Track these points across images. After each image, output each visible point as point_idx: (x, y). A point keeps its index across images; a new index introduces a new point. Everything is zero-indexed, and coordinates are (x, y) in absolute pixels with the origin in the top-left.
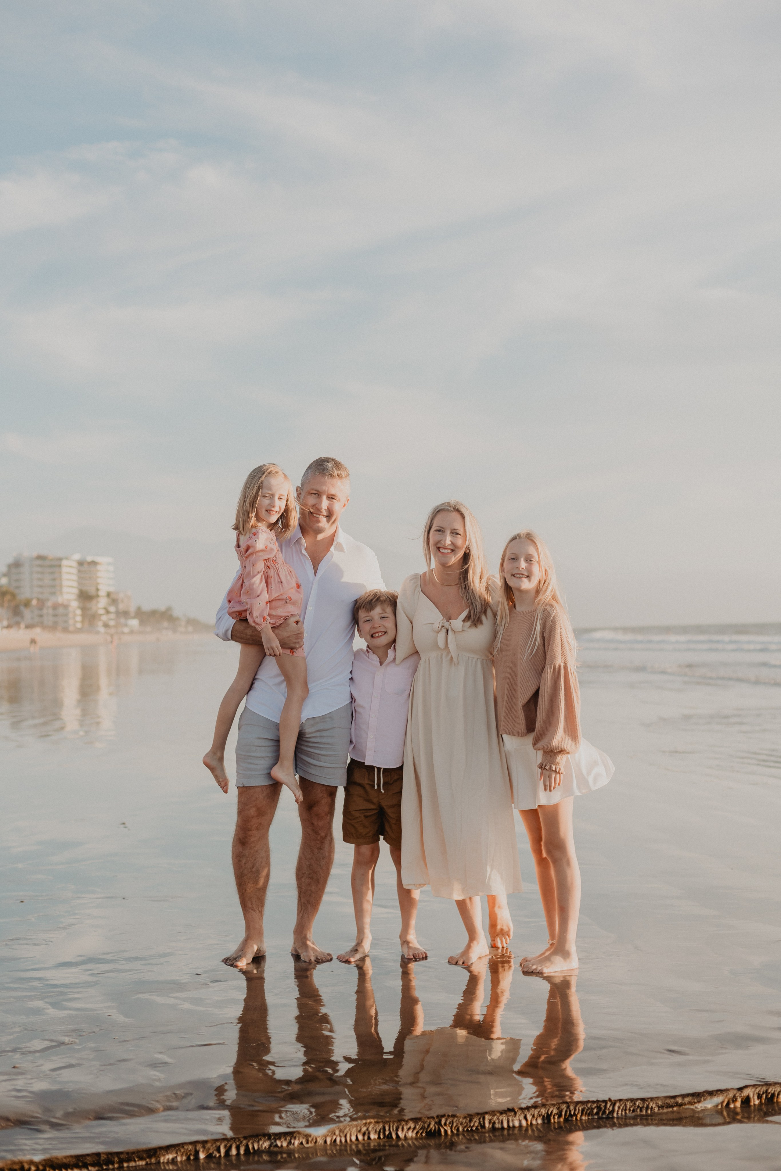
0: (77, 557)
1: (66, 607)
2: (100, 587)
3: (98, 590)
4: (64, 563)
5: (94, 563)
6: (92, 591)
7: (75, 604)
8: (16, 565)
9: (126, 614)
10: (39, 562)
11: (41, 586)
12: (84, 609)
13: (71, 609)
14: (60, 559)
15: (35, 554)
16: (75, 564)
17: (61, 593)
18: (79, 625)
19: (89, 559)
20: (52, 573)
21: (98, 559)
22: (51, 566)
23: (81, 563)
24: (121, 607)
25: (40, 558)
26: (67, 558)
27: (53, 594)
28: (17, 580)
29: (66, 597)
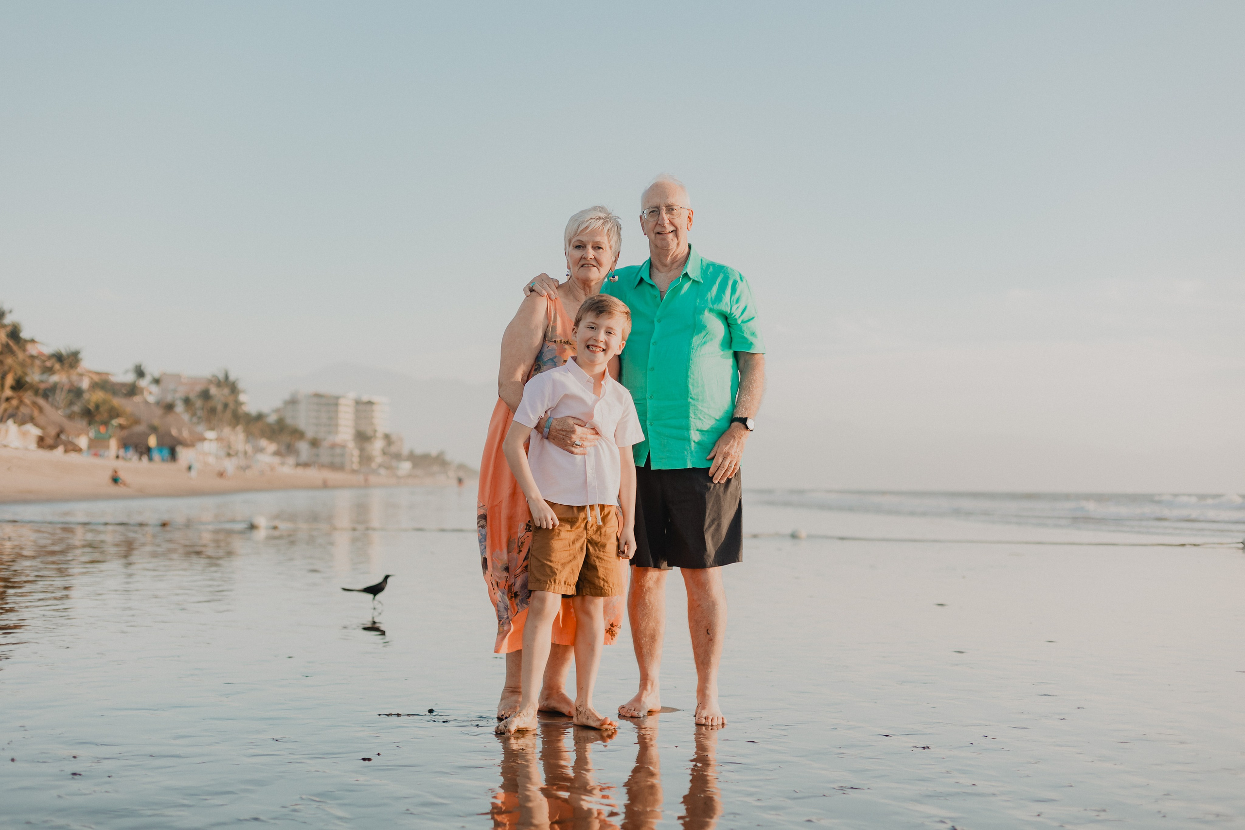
0: (352, 395)
1: (343, 447)
2: (377, 428)
3: (375, 431)
4: (342, 401)
5: (370, 403)
6: (369, 432)
7: (351, 445)
8: (293, 402)
9: (398, 457)
10: (316, 400)
11: (317, 424)
12: (362, 450)
13: (348, 450)
14: (338, 398)
15: (312, 392)
16: (351, 403)
17: (336, 433)
18: (355, 466)
19: (366, 398)
20: (328, 412)
22: (328, 405)
23: (358, 403)
24: (393, 449)
25: (317, 396)
26: (344, 397)
27: (331, 432)
28: (295, 414)
29: (343, 437)
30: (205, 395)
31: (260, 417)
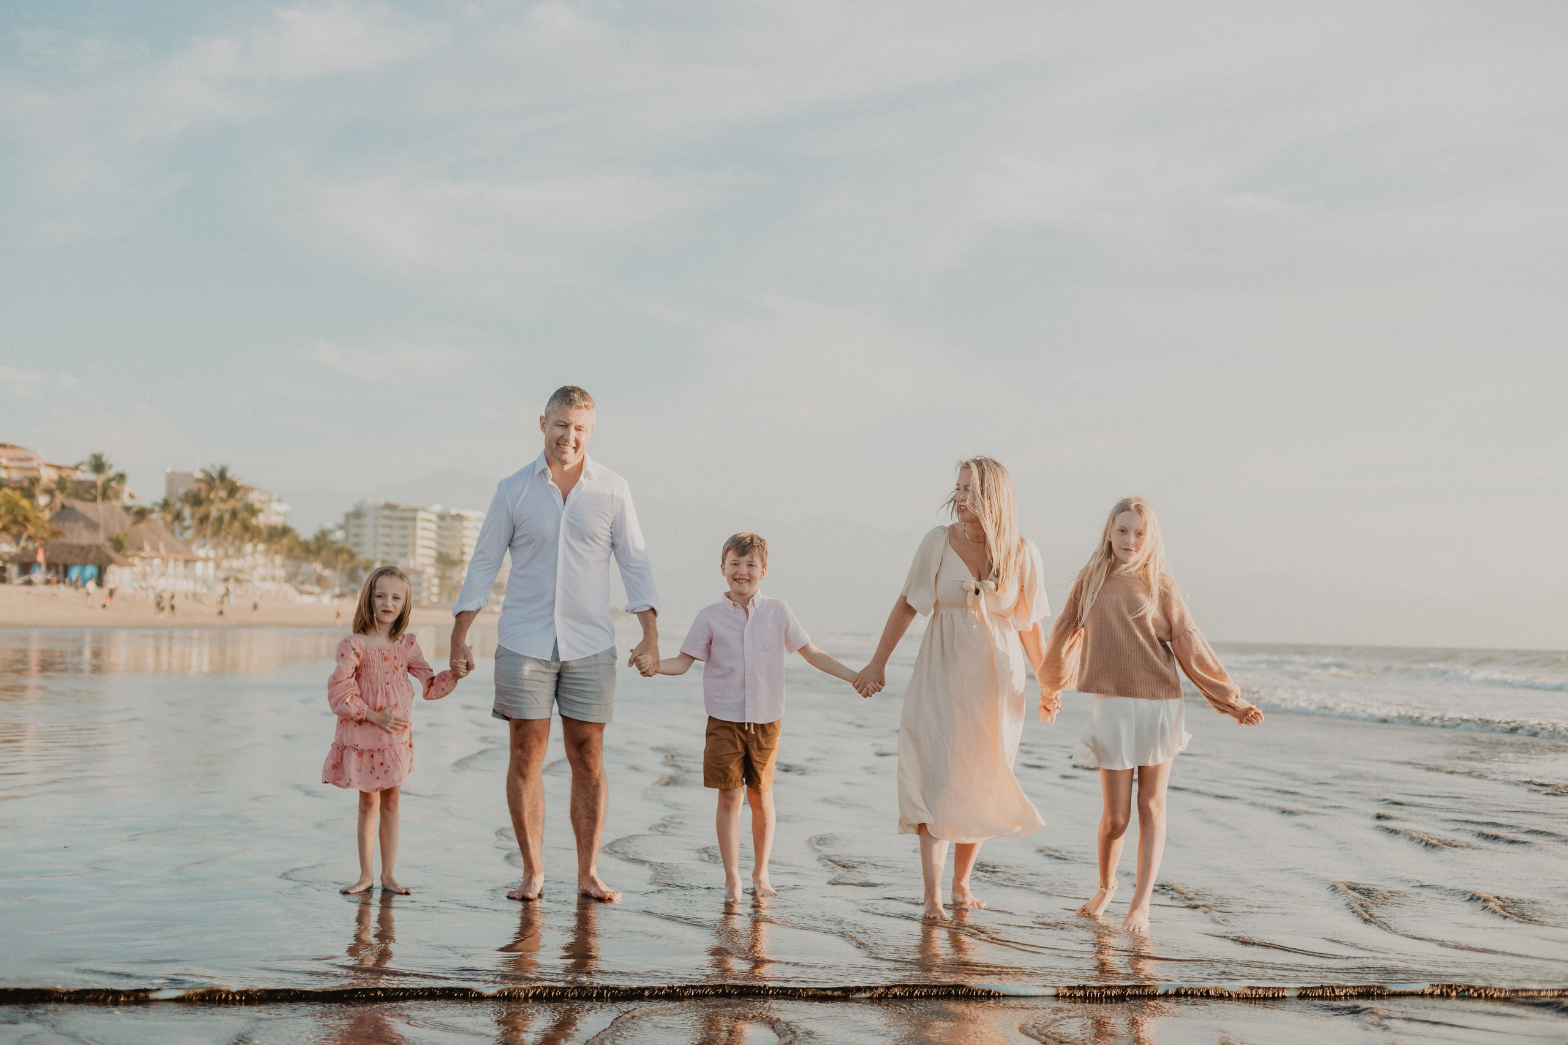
0: (437, 508)
1: (419, 573)
2: (466, 549)
3: (463, 553)
4: (421, 515)
5: (459, 517)
6: (455, 555)
7: (431, 571)
8: (357, 514)
10: (387, 512)
11: (388, 545)
12: (442, 578)
13: (425, 577)
14: (416, 510)
15: (382, 502)
16: (434, 518)
17: (414, 557)
18: (435, 599)
19: (454, 512)
20: (404, 528)
21: (464, 513)
22: (403, 519)
23: (442, 517)
25: (389, 507)
26: (424, 510)
27: (404, 555)
28: (357, 535)
29: (420, 560)
30: (196, 500)
31: (285, 531)
